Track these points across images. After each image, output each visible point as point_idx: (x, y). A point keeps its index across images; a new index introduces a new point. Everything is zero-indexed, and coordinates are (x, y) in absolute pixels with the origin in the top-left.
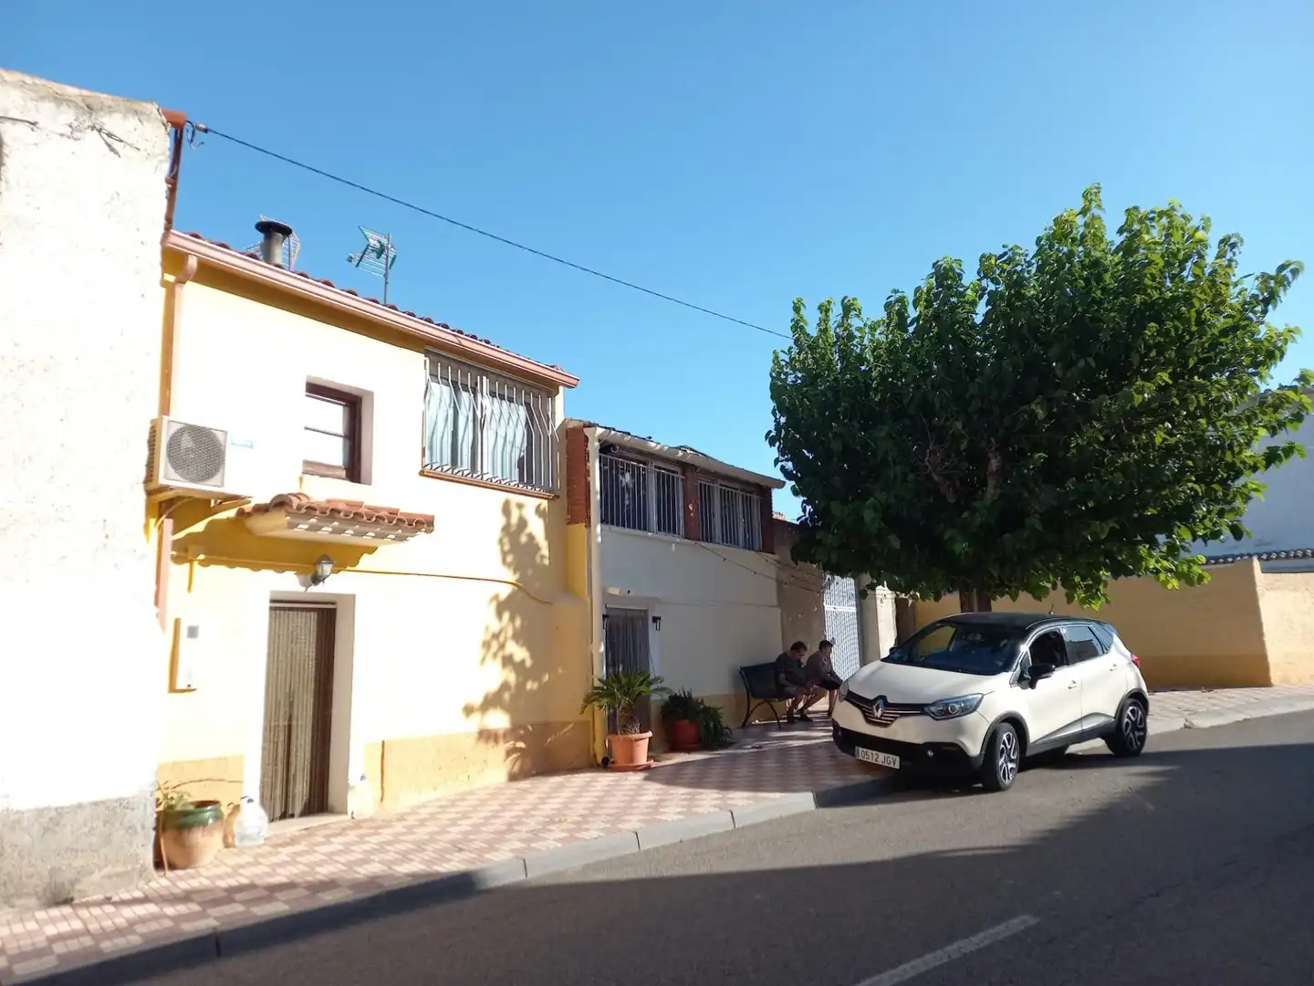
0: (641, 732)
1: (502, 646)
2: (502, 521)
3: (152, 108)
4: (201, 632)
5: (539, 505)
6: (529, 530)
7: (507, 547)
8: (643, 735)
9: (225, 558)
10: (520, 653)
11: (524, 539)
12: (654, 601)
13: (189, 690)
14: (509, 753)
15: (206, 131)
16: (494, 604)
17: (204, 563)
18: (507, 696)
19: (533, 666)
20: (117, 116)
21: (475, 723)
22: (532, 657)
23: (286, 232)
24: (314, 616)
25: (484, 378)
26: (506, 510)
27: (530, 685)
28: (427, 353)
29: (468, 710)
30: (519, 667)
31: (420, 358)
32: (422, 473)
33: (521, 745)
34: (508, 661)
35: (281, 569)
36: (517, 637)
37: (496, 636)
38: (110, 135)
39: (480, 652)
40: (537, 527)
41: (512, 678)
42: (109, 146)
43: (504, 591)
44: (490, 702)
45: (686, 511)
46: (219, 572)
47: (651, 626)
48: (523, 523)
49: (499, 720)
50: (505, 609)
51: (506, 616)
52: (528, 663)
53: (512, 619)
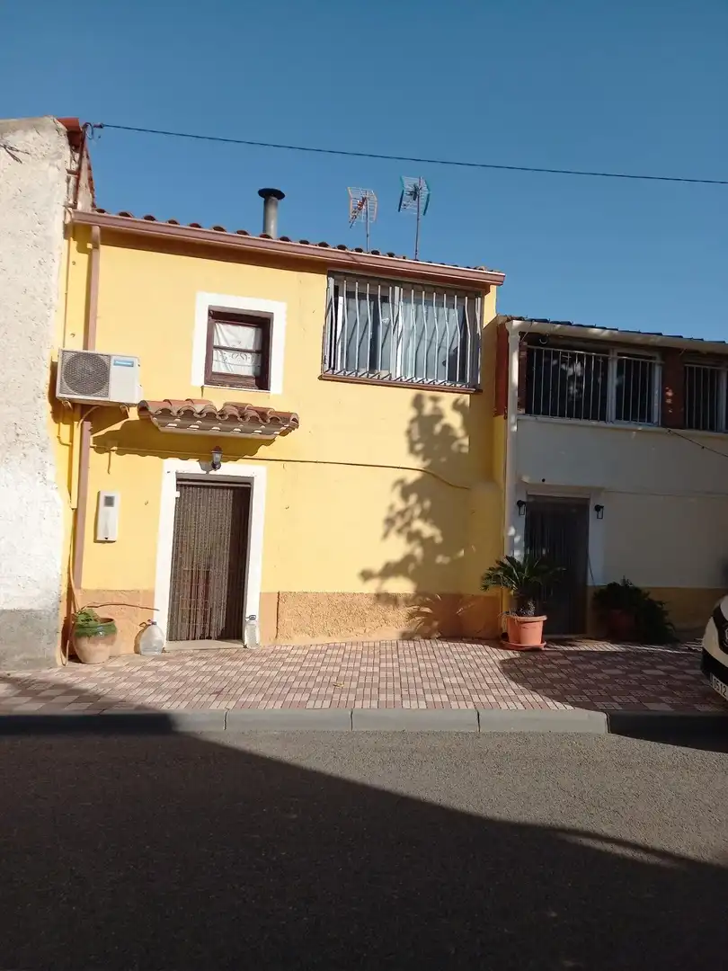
0: (535, 615)
1: (408, 524)
2: (412, 413)
3: (49, 121)
4: (116, 502)
5: (457, 400)
6: (445, 421)
7: (416, 436)
8: (538, 618)
9: (136, 449)
10: (428, 530)
11: (438, 428)
12: (599, 490)
13: (107, 541)
14: (411, 616)
15: (101, 127)
16: (398, 489)
17: (120, 453)
18: (411, 567)
19: (444, 541)
20: (19, 133)
21: (372, 587)
22: (443, 535)
23: (280, 195)
24: (230, 492)
25: (397, 289)
26: (418, 403)
27: (440, 559)
28: (330, 274)
29: (366, 575)
30: (426, 543)
31: (323, 278)
32: (321, 378)
33: (427, 610)
34: (413, 536)
35: (185, 458)
36: (424, 516)
37: (402, 514)
38: (11, 148)
39: (380, 528)
40: (454, 420)
41: (418, 552)
42: (13, 156)
43: (412, 477)
44: (390, 571)
45: (664, 397)
46: (132, 459)
47: (592, 513)
48: (438, 416)
49: (402, 586)
50: (412, 492)
51: (413, 498)
52: (439, 540)
53: (420, 501)
